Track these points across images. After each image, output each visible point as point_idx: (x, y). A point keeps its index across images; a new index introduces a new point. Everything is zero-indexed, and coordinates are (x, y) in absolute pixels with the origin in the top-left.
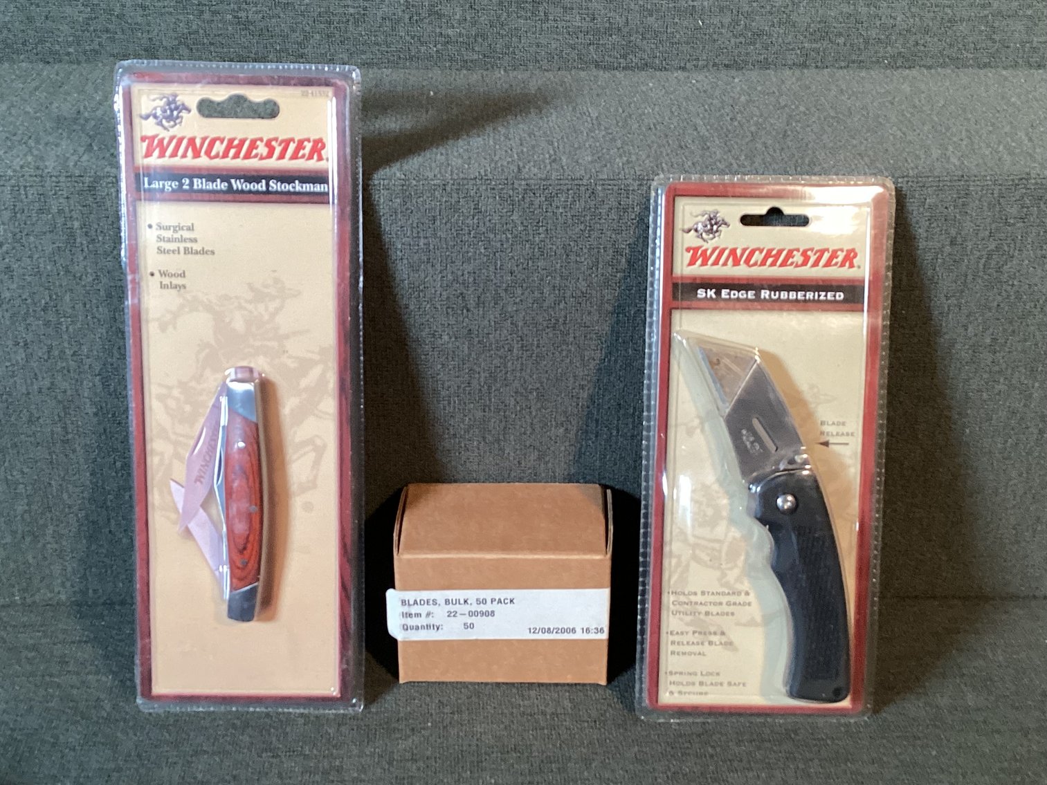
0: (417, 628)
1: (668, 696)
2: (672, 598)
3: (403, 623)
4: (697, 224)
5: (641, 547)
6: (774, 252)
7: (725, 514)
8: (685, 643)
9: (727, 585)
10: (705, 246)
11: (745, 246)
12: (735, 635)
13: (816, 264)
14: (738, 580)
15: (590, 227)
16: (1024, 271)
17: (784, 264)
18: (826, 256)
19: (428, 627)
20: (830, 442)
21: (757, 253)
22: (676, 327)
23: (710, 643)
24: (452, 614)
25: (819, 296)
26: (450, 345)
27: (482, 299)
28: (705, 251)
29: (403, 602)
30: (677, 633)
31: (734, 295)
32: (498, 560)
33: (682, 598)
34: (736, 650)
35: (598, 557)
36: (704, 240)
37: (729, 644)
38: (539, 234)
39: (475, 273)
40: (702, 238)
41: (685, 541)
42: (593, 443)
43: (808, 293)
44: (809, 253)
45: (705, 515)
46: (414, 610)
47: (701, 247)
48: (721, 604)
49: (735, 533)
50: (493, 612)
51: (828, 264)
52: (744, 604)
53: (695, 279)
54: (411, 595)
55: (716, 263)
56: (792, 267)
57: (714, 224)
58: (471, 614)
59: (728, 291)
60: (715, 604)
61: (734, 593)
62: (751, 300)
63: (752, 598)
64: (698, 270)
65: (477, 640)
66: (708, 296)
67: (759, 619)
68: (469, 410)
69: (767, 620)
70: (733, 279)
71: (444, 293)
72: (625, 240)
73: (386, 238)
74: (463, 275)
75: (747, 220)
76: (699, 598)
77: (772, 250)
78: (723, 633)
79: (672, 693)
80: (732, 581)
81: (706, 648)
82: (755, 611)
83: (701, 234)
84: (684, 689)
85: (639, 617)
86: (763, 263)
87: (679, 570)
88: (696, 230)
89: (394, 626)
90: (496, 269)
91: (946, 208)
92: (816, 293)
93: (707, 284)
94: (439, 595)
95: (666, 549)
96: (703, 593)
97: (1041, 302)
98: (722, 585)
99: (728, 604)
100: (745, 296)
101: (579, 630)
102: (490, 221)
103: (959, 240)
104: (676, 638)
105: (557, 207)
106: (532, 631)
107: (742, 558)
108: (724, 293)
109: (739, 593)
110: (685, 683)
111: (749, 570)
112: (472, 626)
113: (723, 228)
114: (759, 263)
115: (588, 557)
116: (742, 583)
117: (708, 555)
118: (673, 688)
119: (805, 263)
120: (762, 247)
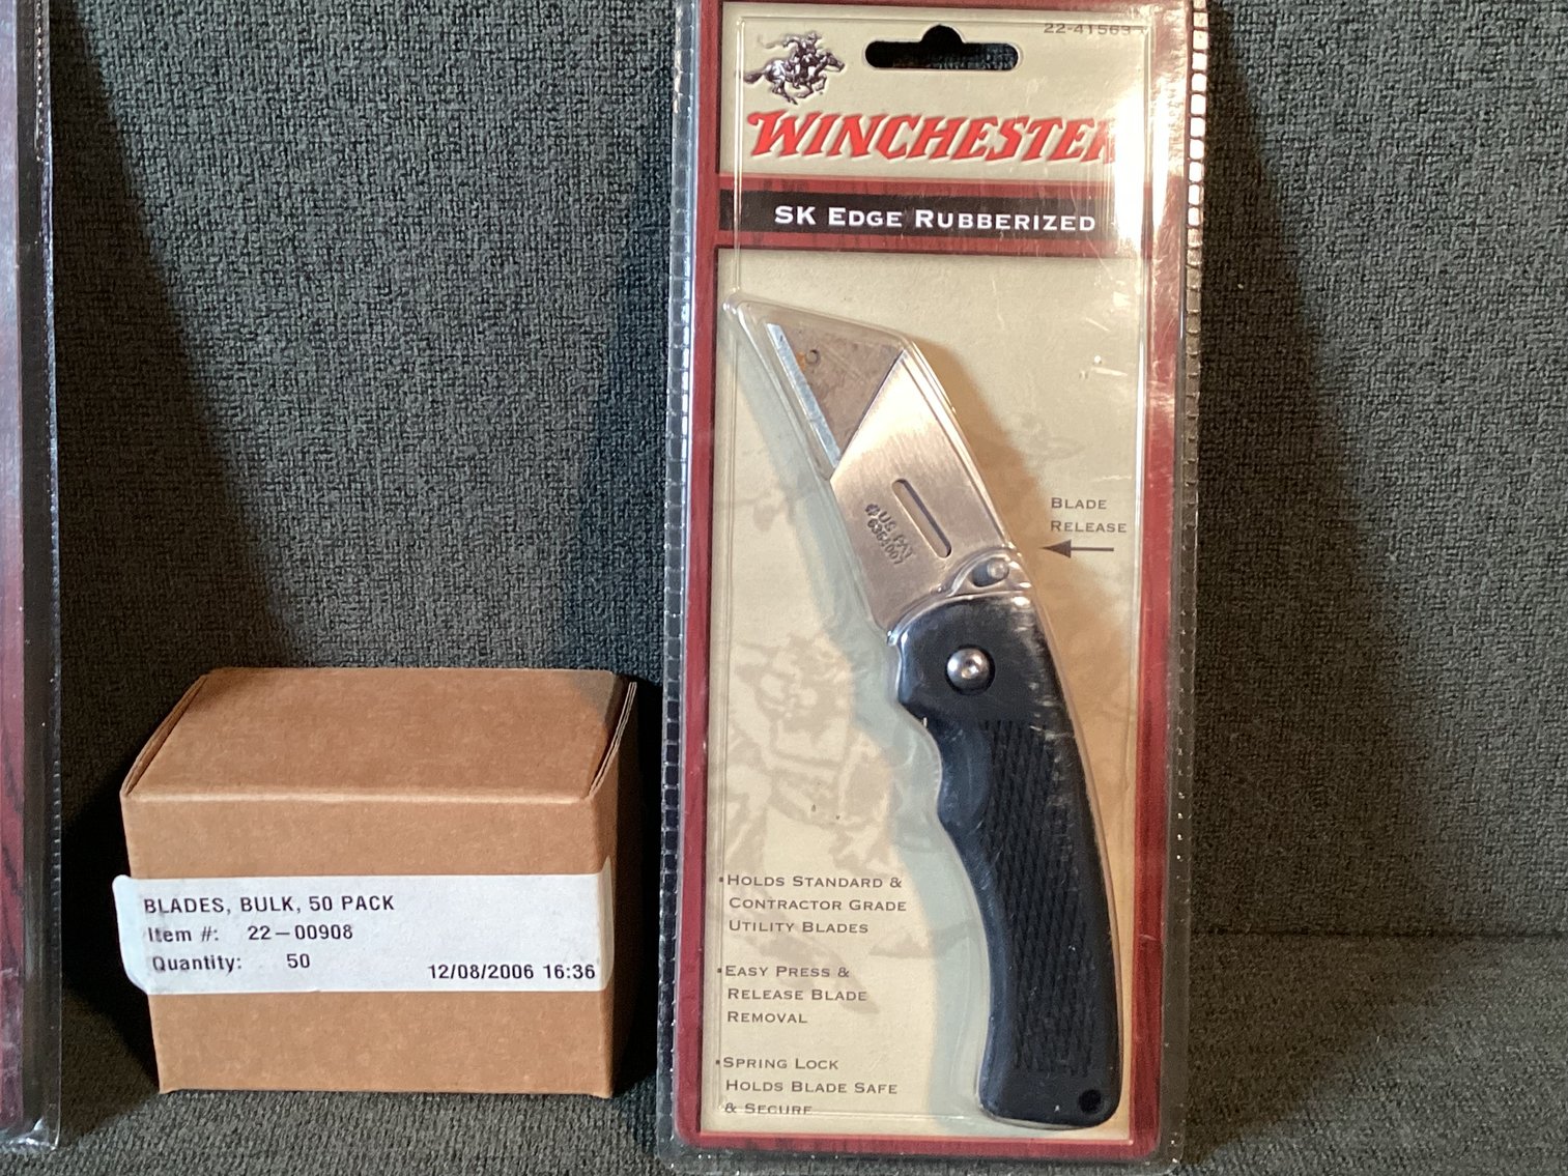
0: (185, 966)
1: (724, 1115)
2: (729, 891)
3: (152, 954)
4: (772, 62)
5: (664, 781)
6: (942, 125)
7: (842, 703)
8: (760, 994)
9: (849, 862)
10: (791, 110)
11: (878, 112)
12: (872, 975)
13: (1033, 152)
14: (877, 851)
15: (555, 86)
16: (1496, 192)
17: (962, 153)
18: (1056, 134)
19: (208, 963)
20: (1073, 545)
21: (904, 125)
22: (728, 288)
23: (816, 994)
24: (259, 934)
25: (1042, 223)
26: (277, 357)
27: (335, 254)
28: (793, 119)
29: (149, 905)
30: (742, 971)
31: (857, 218)
32: (349, 806)
33: (751, 893)
34: (874, 1009)
35: (568, 801)
36: (788, 98)
37: (857, 998)
38: (447, 102)
39: (314, 191)
40: (784, 93)
41: (757, 762)
42: (597, 580)
43: (1017, 217)
44: (1017, 127)
45: (798, 706)
46: (176, 921)
47: (782, 112)
48: (837, 905)
49: (866, 747)
50: (348, 928)
51: (1059, 153)
52: (889, 907)
53: (768, 182)
54: (164, 889)
55: (813, 149)
56: (981, 158)
57: (809, 65)
58: (302, 932)
59: (843, 210)
60: (826, 906)
61: (866, 882)
62: (894, 231)
63: (906, 893)
64: (777, 164)
65: (317, 993)
66: (800, 221)
67: (922, 939)
68: (331, 506)
69: (941, 943)
70: (853, 184)
71: (253, 237)
72: (632, 117)
73: (116, 108)
74: (290, 195)
75: (882, 55)
76: (789, 893)
77: (935, 121)
78: (843, 973)
79: (731, 1107)
80: (862, 855)
81: (806, 1006)
82: (914, 923)
83: (782, 86)
84: (758, 1099)
85: (662, 938)
86: (918, 150)
87: (745, 828)
88: (770, 77)
89: (137, 960)
90: (360, 183)
91: (1321, 46)
92: (1036, 218)
93: (796, 193)
94: (229, 889)
95: (715, 782)
96: (798, 881)
97: (1536, 265)
98: (839, 864)
99: (854, 906)
100: (880, 221)
101: (539, 971)
102: (337, 69)
103: (1354, 121)
104: (740, 982)
105: (479, 40)
106: (438, 973)
107: (884, 803)
108: (834, 216)
109: (878, 882)
110: (759, 1086)
111: (901, 828)
112: (304, 961)
113: (829, 72)
114: (909, 149)
115: (547, 800)
116: (884, 859)
117: (810, 796)
118: (732, 1096)
119: (1009, 151)
120: (914, 114)
